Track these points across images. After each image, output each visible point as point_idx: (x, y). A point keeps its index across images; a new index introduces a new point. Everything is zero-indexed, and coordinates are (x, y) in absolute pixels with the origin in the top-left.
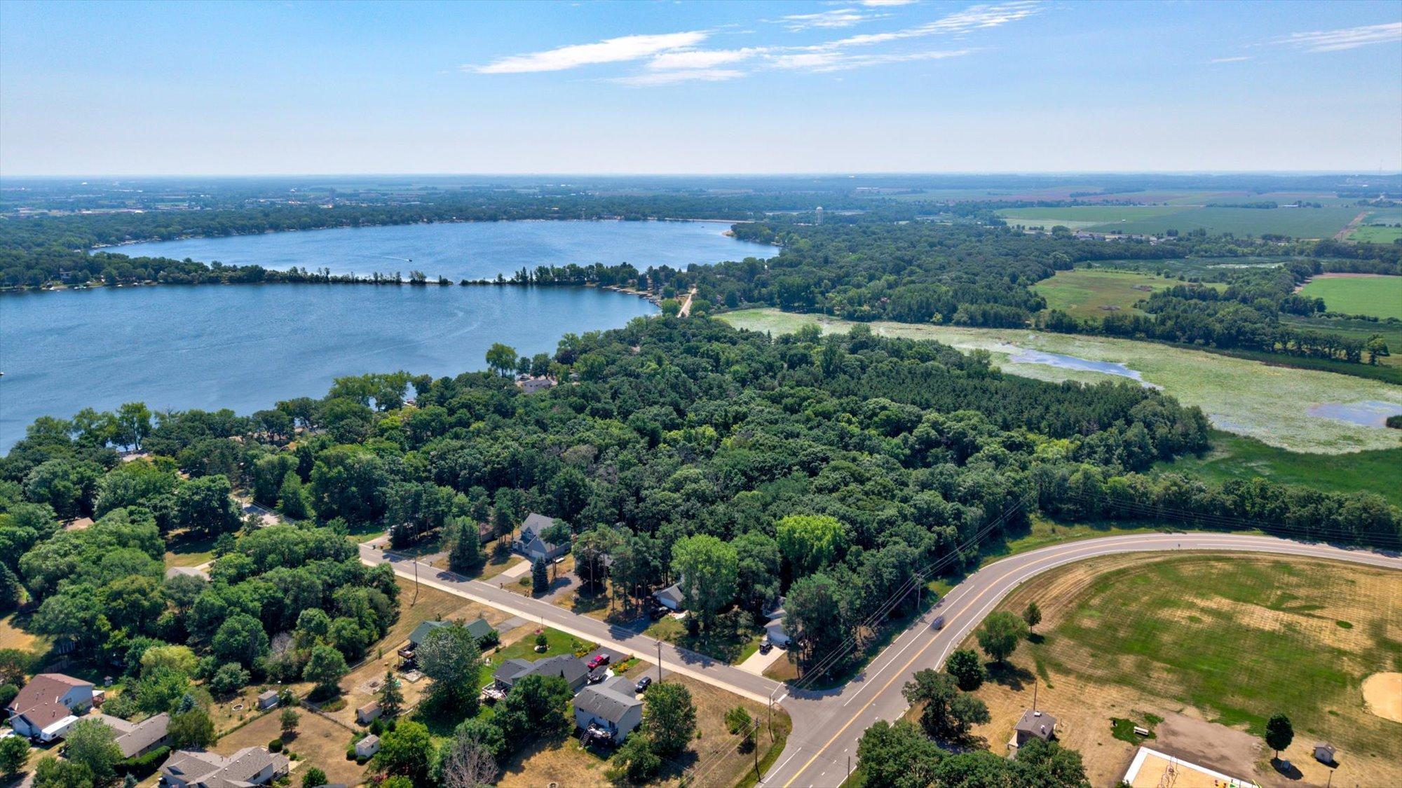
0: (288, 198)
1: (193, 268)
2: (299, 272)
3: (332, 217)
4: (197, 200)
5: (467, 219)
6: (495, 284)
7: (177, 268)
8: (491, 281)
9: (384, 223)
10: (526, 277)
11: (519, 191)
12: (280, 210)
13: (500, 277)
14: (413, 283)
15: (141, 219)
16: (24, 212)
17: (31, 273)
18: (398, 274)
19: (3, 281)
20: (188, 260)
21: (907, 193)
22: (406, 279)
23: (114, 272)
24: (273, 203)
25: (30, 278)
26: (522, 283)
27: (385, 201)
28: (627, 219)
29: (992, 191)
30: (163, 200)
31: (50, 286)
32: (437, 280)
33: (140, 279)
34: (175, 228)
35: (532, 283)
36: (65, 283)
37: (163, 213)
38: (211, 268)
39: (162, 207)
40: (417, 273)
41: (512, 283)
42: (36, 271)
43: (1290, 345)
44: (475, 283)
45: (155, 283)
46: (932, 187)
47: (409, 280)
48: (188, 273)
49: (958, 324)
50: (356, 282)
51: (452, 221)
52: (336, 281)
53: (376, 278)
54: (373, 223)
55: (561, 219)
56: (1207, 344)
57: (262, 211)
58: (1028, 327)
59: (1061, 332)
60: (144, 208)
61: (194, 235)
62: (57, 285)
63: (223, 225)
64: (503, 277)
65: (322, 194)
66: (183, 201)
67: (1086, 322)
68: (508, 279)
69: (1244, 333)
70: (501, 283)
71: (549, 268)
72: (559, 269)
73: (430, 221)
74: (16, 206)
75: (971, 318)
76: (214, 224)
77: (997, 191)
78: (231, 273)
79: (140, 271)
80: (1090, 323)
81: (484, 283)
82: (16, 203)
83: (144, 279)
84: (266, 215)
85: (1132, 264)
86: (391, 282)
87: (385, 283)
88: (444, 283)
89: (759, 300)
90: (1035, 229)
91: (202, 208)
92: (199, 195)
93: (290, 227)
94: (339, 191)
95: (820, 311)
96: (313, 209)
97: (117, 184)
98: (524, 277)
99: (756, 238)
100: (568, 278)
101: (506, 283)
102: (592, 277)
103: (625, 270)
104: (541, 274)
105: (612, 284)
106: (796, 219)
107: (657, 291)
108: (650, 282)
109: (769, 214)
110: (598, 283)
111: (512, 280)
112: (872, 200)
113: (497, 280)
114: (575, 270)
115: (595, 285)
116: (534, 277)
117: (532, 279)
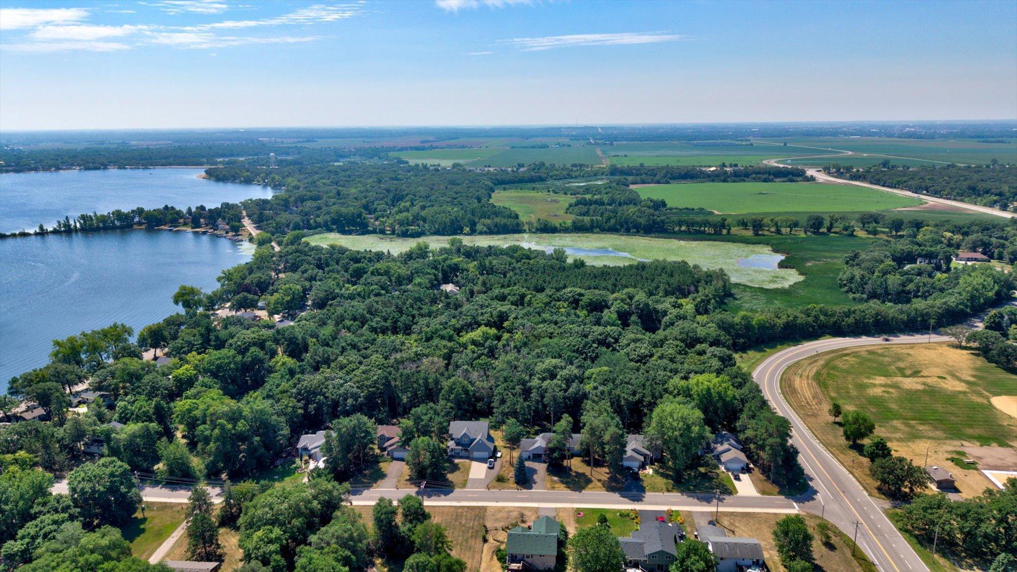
6: (36, 234)
8: (32, 231)
10: (69, 226)
13: (41, 227)
21: (304, 142)
26: (66, 231)
29: (366, 140)
35: (76, 230)
41: (55, 232)
43: (683, 228)
44: (14, 235)
46: (319, 138)
49: (481, 233)
56: (638, 232)
58: (524, 231)
59: (548, 233)
64: (45, 228)
67: (560, 225)
68: (50, 229)
69: (658, 223)
70: (42, 233)
71: (92, 214)
72: (103, 216)
75: (489, 228)
77: (369, 140)
80: (563, 225)
81: (24, 235)
85: (530, 185)
89: (315, 228)
90: (434, 165)
95: (374, 232)
98: (67, 225)
99: (234, 179)
100: (113, 222)
101: (48, 233)
102: (137, 219)
103: (172, 212)
104: (85, 222)
105: (162, 225)
106: (249, 163)
107: (216, 227)
108: (202, 220)
109: (219, 160)
110: (146, 225)
111: (55, 229)
112: (288, 148)
113: (38, 231)
114: (119, 214)
115: (143, 227)
116: (78, 225)
117: (75, 226)
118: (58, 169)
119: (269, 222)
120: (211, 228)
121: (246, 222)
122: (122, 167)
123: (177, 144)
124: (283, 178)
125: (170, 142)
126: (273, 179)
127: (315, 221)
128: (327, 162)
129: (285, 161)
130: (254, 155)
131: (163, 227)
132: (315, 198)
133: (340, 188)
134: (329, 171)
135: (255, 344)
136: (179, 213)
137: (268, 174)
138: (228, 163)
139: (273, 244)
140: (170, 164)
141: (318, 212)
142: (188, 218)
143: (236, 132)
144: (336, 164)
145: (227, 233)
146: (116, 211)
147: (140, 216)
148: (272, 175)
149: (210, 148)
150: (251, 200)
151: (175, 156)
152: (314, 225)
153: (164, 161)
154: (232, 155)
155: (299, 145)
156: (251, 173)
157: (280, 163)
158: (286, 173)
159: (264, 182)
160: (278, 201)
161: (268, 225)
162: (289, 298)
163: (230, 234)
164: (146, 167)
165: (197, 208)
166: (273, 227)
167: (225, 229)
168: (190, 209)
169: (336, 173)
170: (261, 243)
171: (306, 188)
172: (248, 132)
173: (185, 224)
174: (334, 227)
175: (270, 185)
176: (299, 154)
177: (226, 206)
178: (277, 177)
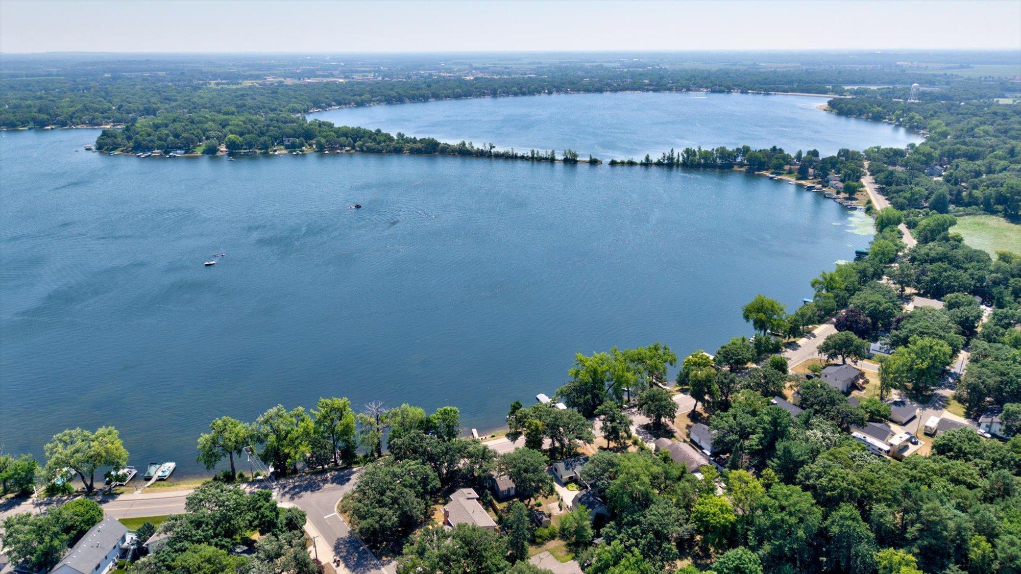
0: (439, 70)
1: (382, 138)
2: (467, 146)
3: (476, 88)
4: (379, 71)
5: (578, 91)
6: (642, 164)
7: (370, 137)
8: (638, 161)
9: (515, 94)
10: (673, 159)
11: (606, 65)
12: (437, 82)
13: (647, 158)
14: (566, 161)
15: (342, 87)
16: (270, 79)
17: (262, 139)
18: (553, 153)
19: (242, 146)
20: (379, 131)
21: (955, 68)
22: (559, 157)
23: (323, 140)
24: (431, 75)
25: (262, 144)
26: (669, 164)
27: (509, 74)
28: (713, 91)
30: (357, 72)
31: (275, 151)
32: (588, 159)
33: (342, 146)
34: (366, 96)
35: (678, 165)
36: (286, 148)
37: (358, 83)
38: (395, 138)
39: (357, 77)
40: (570, 151)
41: (659, 164)
42: (266, 138)
44: (623, 163)
45: (353, 151)
47: (562, 158)
48: (379, 143)
50: (514, 158)
51: (567, 92)
52: (498, 156)
53: (533, 155)
54: (507, 93)
55: (655, 90)
57: (425, 83)
60: (346, 77)
61: (379, 102)
62: (280, 150)
63: (399, 94)
64: (650, 158)
65: (463, 67)
66: (370, 72)
68: (655, 160)
70: (647, 164)
71: (697, 149)
72: (706, 152)
73: (550, 93)
74: (265, 75)
76: (393, 93)
78: (411, 145)
79: (343, 139)
81: (631, 164)
82: (265, 73)
83: (345, 146)
84: (429, 86)
86: (546, 159)
87: (540, 160)
88: (594, 162)
89: (968, 205)
91: (383, 78)
92: (379, 68)
93: (447, 97)
94: (475, 65)
96: (460, 82)
97: (328, 58)
98: (671, 159)
99: (860, 114)
100: (715, 160)
101: (651, 164)
102: (739, 159)
103: (778, 155)
104: (688, 156)
105: (764, 170)
106: (881, 95)
107: (825, 183)
108: (811, 171)
109: (846, 88)
110: (746, 167)
111: (659, 160)
112: (935, 76)
113: (644, 161)
114: (723, 153)
115: (743, 169)
116: (681, 159)
117: (678, 160)
118: (688, 90)
119: (899, 188)
120: (819, 183)
121: (868, 183)
122: (744, 92)
123: (805, 68)
124: (925, 118)
125: (799, 64)
126: (912, 118)
127: (970, 195)
128: (990, 98)
129: (931, 94)
130: (888, 83)
131: (764, 172)
132: (972, 157)
133: (1014, 142)
134: (995, 113)
135: (852, 497)
136: (786, 159)
137: (907, 110)
138: (856, 93)
139: (902, 227)
140: (793, 90)
141: (976, 180)
142: (796, 164)
143: (872, 54)
144: (1002, 101)
145: (838, 193)
146: (721, 148)
147: (744, 155)
148: (911, 114)
149: (840, 73)
150: (878, 148)
151: (800, 81)
152: (966, 200)
153: (786, 87)
154: (863, 82)
155: (949, 72)
156: (884, 108)
157: (922, 95)
158: (931, 112)
159: (898, 120)
160: (916, 156)
161: (897, 192)
162: (925, 365)
163: (842, 195)
164: (767, 92)
165: (809, 153)
166: (905, 198)
167: (837, 188)
168: (800, 153)
169: (1005, 116)
170: (884, 224)
171: (958, 137)
172: (885, 54)
173: (790, 172)
174: (1000, 208)
175: (904, 126)
176: (948, 83)
177: (845, 154)
178: (917, 117)
